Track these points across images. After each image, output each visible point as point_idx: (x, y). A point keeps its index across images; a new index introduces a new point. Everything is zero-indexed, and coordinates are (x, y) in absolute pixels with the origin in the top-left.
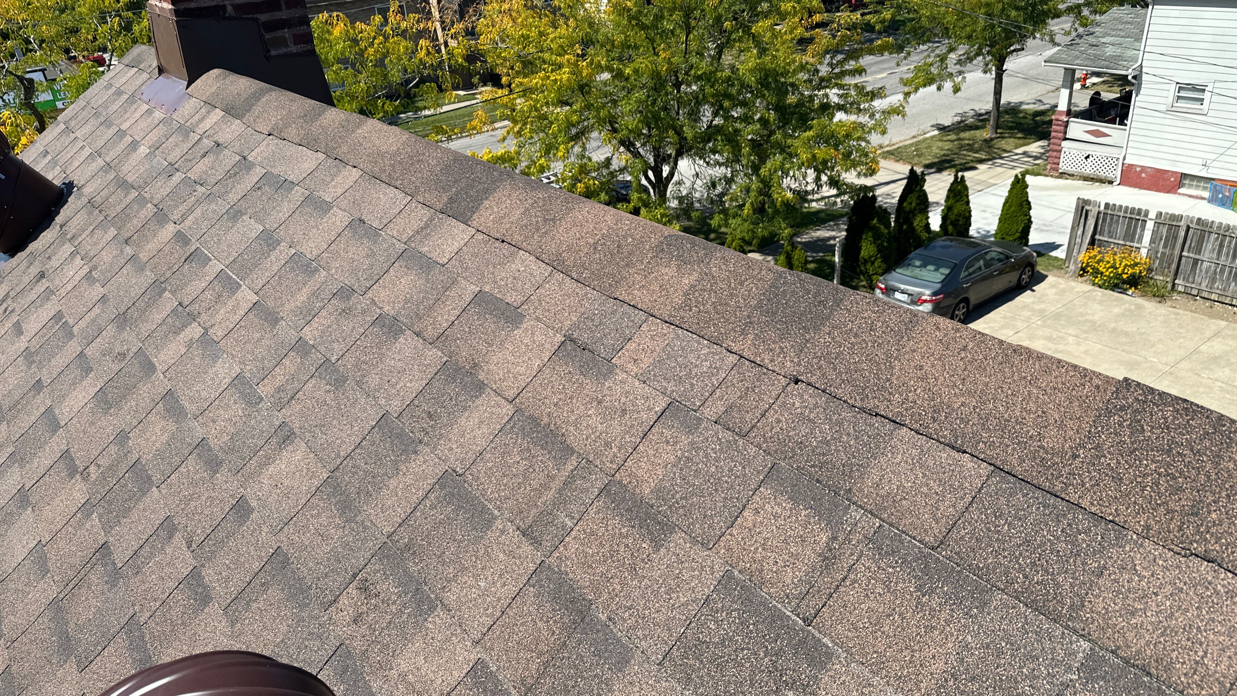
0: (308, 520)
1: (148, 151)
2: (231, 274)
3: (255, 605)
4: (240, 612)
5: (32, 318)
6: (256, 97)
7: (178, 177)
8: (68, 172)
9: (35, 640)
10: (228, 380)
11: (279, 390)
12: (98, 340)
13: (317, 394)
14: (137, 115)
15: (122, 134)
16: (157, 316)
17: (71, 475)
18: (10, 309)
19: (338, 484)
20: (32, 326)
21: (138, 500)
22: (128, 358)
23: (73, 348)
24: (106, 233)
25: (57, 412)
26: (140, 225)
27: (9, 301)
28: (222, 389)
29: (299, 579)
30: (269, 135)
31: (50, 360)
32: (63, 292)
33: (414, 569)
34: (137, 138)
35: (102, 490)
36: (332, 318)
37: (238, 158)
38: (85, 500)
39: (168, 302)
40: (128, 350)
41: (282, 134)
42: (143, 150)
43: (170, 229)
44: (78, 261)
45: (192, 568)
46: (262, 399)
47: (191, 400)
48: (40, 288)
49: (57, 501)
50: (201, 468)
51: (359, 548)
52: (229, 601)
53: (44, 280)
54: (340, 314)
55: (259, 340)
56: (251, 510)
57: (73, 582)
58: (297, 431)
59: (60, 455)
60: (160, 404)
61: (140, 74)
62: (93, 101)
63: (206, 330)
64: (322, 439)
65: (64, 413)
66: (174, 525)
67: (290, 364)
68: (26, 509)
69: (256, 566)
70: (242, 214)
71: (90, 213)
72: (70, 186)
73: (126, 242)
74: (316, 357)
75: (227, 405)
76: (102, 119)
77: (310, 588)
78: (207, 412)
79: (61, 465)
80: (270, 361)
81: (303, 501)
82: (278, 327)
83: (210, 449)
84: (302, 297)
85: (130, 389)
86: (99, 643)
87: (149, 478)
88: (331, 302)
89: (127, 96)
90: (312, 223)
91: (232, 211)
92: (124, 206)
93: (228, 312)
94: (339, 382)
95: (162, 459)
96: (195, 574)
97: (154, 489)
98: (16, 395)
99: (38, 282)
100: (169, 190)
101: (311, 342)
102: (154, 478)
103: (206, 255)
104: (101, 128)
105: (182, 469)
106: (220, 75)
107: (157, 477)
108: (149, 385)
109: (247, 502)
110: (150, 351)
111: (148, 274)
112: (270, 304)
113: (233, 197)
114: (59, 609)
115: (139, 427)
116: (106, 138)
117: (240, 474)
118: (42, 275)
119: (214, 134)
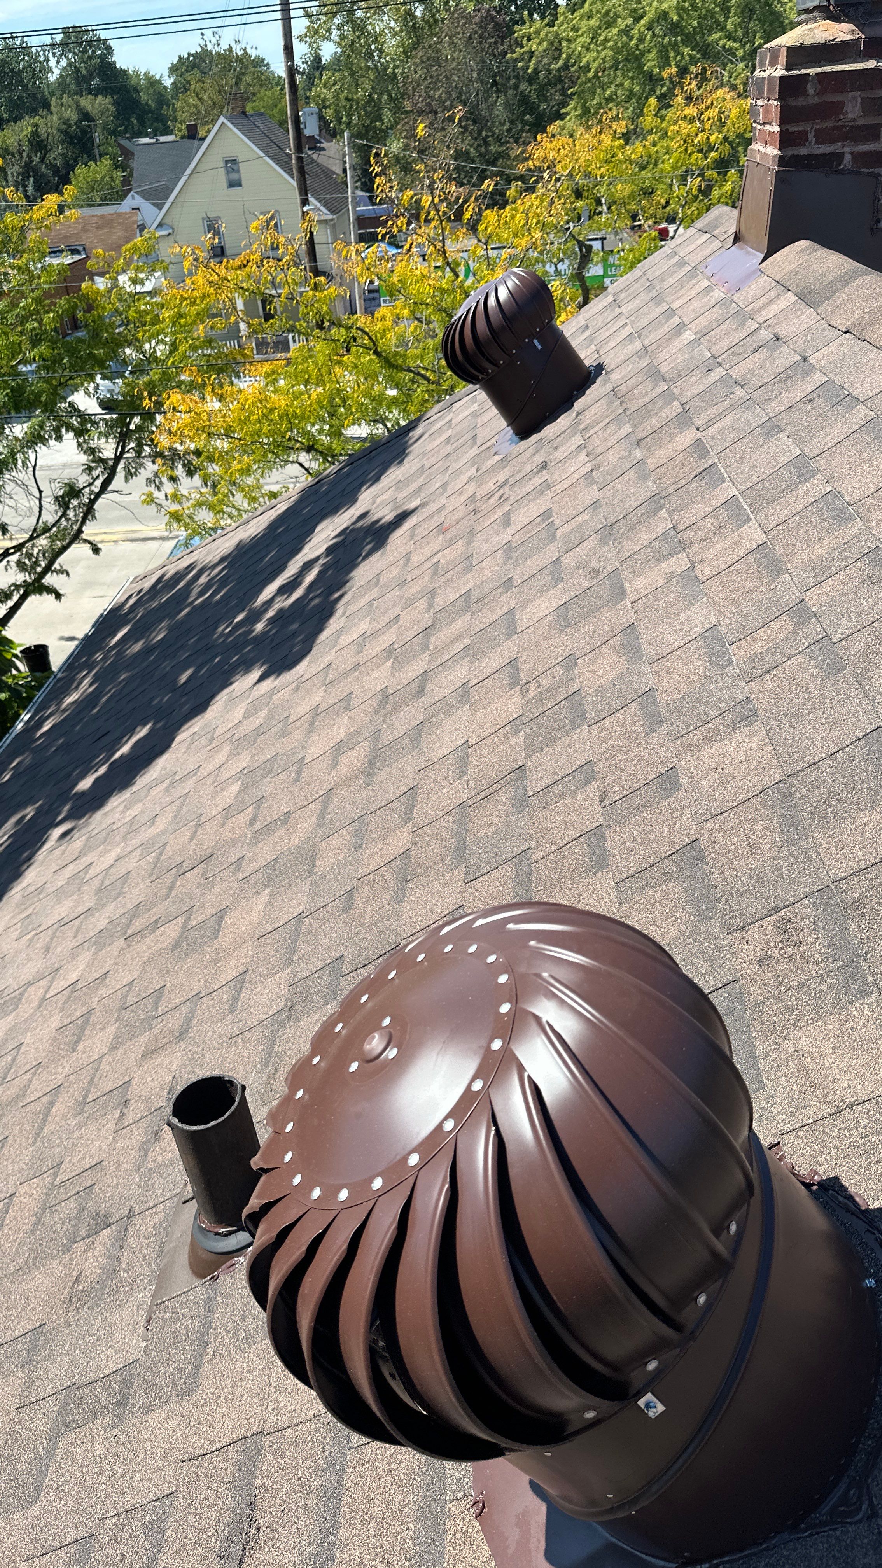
0: (740, 822)
1: (693, 337)
2: (743, 503)
3: (650, 892)
4: (633, 893)
5: (523, 511)
6: (845, 280)
7: (718, 372)
8: (602, 353)
9: (437, 835)
10: (698, 630)
11: (755, 658)
12: (577, 549)
13: (800, 676)
14: (694, 292)
15: (670, 312)
16: (645, 536)
17: (512, 686)
18: (505, 496)
19: (790, 794)
20: (520, 519)
21: (566, 733)
22: (601, 577)
23: (551, 552)
24: (620, 429)
25: (518, 616)
26: (659, 426)
27: (507, 487)
28: (689, 638)
29: (708, 885)
30: (846, 332)
31: (526, 560)
32: (559, 488)
33: (855, 933)
34: (686, 320)
35: (535, 710)
36: (851, 585)
37: (797, 358)
38: (518, 715)
39: (662, 522)
40: (604, 568)
41: (864, 333)
42: (688, 335)
43: (691, 435)
44: (583, 456)
45: (597, 824)
46: (731, 663)
47: (652, 642)
48: (538, 480)
49: (492, 707)
50: (639, 721)
51: (793, 881)
52: (625, 876)
53: (545, 471)
54: (864, 582)
55: (751, 591)
56: (678, 787)
57: (483, 793)
58: (760, 712)
59: (508, 661)
60: (618, 637)
61: (711, 243)
62: (650, 273)
63: (693, 565)
64: (787, 732)
65: (524, 619)
66: (593, 772)
67: (780, 629)
68: (463, 705)
69: (665, 850)
70: (781, 430)
71: (610, 403)
72: (600, 368)
73: (638, 443)
74: (814, 629)
75: (689, 658)
76: (654, 293)
77: (718, 900)
78: (665, 660)
79: (506, 671)
80: (754, 620)
81: (742, 798)
82: (779, 580)
83: (655, 703)
84: (821, 549)
85: (593, 611)
86: (489, 863)
87: (584, 714)
88: (857, 564)
89: (688, 268)
90: (865, 456)
91: (768, 424)
92: (648, 401)
93: (725, 549)
94: (834, 669)
95: (603, 697)
96: (597, 834)
97: (585, 727)
98: (487, 588)
99: (538, 472)
100: (703, 388)
101: (814, 609)
102: (588, 715)
103: (721, 473)
104: (650, 304)
105: (620, 715)
106: (806, 248)
107: (591, 715)
108: (613, 612)
109: (677, 776)
110: (625, 575)
111: (650, 484)
112: (779, 549)
113: (775, 407)
114: (465, 815)
115: (590, 656)
116: (651, 317)
117: (679, 742)
118: (544, 466)
119: (776, 324)
